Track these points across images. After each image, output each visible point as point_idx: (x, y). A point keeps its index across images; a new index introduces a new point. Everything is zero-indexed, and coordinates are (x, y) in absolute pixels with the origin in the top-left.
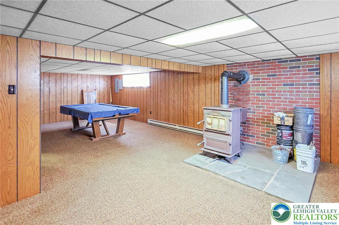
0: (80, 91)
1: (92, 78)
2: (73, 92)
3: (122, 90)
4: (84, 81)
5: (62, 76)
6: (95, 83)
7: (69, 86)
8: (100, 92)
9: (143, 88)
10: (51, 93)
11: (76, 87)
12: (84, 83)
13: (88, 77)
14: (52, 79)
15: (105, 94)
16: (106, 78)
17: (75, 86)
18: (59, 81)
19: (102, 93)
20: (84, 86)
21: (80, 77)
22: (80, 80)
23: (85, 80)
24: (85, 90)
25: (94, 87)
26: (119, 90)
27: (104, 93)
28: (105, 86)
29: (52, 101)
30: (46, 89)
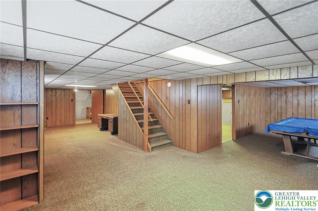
10: (300, 106)
14: (300, 92)
18: (309, 94)
30: (295, 102)
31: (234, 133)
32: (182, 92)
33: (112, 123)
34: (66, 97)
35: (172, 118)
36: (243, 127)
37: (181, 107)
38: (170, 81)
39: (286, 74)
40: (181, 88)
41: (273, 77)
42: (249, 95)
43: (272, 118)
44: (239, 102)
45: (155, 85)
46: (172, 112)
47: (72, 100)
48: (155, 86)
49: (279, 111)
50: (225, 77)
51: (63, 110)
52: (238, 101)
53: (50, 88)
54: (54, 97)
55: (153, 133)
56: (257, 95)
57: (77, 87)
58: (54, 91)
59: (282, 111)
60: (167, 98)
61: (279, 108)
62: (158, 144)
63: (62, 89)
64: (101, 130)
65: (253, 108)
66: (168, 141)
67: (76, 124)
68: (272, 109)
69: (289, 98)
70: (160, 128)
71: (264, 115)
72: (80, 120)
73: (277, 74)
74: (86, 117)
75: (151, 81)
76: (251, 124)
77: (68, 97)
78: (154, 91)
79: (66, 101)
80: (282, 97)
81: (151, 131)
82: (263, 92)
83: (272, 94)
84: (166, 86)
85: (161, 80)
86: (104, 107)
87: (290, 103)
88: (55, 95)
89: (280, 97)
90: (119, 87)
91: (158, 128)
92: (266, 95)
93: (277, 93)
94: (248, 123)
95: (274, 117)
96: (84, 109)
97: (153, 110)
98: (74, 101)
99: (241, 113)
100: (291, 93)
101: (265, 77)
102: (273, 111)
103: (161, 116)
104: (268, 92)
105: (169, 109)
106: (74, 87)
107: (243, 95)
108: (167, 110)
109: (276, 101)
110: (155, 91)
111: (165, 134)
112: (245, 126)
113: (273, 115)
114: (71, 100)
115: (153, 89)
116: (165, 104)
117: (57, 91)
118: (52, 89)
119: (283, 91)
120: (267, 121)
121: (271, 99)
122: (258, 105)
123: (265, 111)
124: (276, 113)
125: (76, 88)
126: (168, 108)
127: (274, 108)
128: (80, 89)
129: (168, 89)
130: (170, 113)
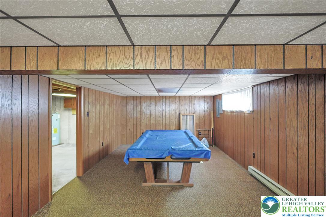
0: (178, 114)
1: (190, 99)
2: (171, 115)
3: (222, 114)
4: (181, 104)
5: (161, 98)
6: (194, 105)
7: (167, 109)
8: (200, 115)
9: (243, 113)
10: (152, 116)
11: (174, 110)
12: (182, 105)
13: (186, 99)
14: (153, 103)
15: (206, 118)
16: (207, 99)
17: (173, 108)
18: (158, 104)
19: (202, 117)
20: (182, 109)
21: (177, 99)
22: (178, 103)
23: (183, 103)
24: (182, 112)
25: (193, 110)
26: (220, 114)
27: (204, 116)
28: (206, 108)
29: (153, 123)
30: (148, 112)
31: (81, 165)
36: (95, 150)
39: (165, 59)
41: (141, 63)
42: (103, 105)
43: (128, 131)
44: (88, 114)
49: (135, 123)
50: (32, 53)
52: (86, 113)
56: (113, 105)
59: (137, 122)
61: (135, 120)
65: (108, 122)
68: (128, 120)
69: (143, 109)
71: (121, 128)
73: (148, 58)
76: (106, 144)
80: (137, 107)
82: (119, 101)
83: (128, 104)
87: (144, 114)
89: (135, 107)
92: (122, 105)
93: (133, 103)
94: (103, 143)
95: (130, 129)
99: (91, 132)
100: (145, 103)
101: (126, 61)
102: (129, 122)
104: (125, 102)
107: (94, 105)
109: (132, 111)
112: (98, 149)
113: (129, 128)
119: (138, 101)
120: (123, 134)
121: (128, 110)
122: (114, 118)
123: (121, 123)
124: (132, 125)
127: (130, 120)
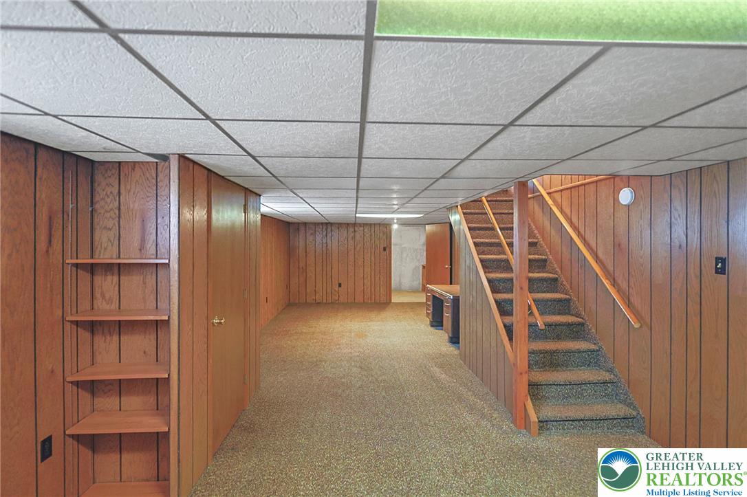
32: (682, 222)
33: (450, 311)
34: (373, 241)
35: (637, 326)
37: (678, 284)
38: (628, 181)
40: (679, 208)
45: (575, 200)
46: (636, 300)
47: (385, 249)
48: (575, 208)
51: (367, 270)
53: (345, 224)
54: (351, 242)
55: (558, 365)
57: (398, 219)
58: (351, 230)
60: (617, 246)
62: (573, 413)
63: (367, 224)
64: (432, 326)
66: (620, 410)
67: (392, 301)
70: (590, 351)
72: (408, 292)
74: (421, 286)
75: (561, 191)
77: (377, 242)
78: (571, 224)
79: (373, 251)
81: (548, 358)
84: (616, 201)
85: (596, 182)
86: (451, 265)
88: (354, 238)
90: (464, 214)
91: (579, 352)
96: (416, 268)
97: (568, 286)
98: (388, 250)
103: (594, 307)
105: (624, 286)
106: (393, 219)
108: (619, 291)
110: (575, 220)
111: (607, 376)
114: (382, 249)
115: (569, 214)
116: (611, 269)
117: (356, 229)
118: (348, 224)
125: (395, 221)
126: (619, 282)
128: (405, 223)
129: (621, 215)
130: (629, 304)
